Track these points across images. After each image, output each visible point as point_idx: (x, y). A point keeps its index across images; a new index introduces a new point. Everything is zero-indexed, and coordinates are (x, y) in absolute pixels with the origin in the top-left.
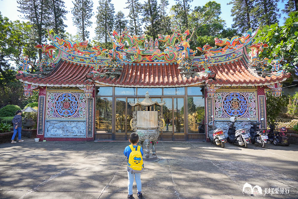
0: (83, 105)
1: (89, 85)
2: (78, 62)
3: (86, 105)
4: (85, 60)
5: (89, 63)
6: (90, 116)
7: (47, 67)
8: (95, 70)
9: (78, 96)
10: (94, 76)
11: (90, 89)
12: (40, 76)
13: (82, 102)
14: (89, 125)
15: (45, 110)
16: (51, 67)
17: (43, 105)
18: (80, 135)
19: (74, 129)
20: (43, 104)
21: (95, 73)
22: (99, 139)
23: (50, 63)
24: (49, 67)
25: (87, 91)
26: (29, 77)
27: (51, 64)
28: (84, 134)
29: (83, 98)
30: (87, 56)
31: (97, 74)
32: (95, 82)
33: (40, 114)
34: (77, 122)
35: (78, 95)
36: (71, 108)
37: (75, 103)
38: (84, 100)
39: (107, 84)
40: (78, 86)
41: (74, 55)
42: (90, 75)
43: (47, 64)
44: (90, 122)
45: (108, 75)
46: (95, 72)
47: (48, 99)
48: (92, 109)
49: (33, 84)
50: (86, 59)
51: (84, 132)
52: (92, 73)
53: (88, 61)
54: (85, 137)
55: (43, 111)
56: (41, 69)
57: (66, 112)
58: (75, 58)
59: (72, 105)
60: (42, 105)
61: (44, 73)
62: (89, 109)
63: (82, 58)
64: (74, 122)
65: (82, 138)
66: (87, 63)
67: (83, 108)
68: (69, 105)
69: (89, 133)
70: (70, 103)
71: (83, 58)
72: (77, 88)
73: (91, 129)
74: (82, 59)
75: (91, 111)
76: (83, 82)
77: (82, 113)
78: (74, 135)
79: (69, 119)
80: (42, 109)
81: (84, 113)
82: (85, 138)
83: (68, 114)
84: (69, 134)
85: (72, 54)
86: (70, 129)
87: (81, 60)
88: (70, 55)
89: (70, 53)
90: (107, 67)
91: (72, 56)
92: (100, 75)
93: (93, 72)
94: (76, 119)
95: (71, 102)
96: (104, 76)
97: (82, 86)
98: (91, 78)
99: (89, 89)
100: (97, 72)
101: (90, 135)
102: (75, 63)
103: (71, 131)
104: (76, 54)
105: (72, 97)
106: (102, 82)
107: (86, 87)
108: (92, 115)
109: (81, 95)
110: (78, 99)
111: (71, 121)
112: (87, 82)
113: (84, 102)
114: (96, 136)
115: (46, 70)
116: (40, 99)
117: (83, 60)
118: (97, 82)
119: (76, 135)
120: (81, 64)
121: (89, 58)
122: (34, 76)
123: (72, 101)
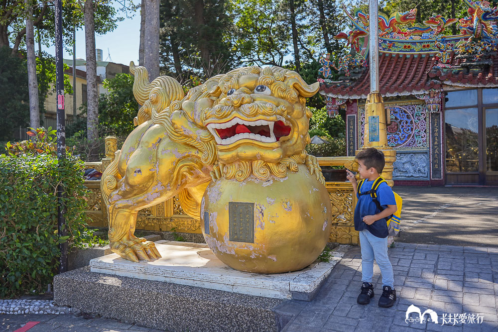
0: (422, 125)
1: (435, 89)
2: (401, 51)
3: (428, 125)
4: (413, 47)
5: (421, 51)
6: (436, 143)
7: (354, 68)
8: (442, 63)
9: (412, 111)
10: (443, 74)
11: (436, 97)
12: (348, 83)
13: (420, 120)
14: (434, 159)
15: (357, 137)
16: (361, 67)
17: (354, 129)
18: (418, 176)
19: (407, 166)
20: (354, 127)
21: (442, 68)
22: (453, 183)
23: (359, 61)
24: (357, 67)
25: (431, 101)
26: (333, 87)
27: (361, 62)
28: (425, 173)
29: (422, 114)
30: (417, 38)
31: (447, 70)
32: (445, 83)
33: (350, 143)
34: (411, 154)
35: (412, 109)
36: (400, 131)
37: (407, 123)
38: (422, 117)
39: (468, 85)
40: (415, 93)
41: (392, 40)
42: (435, 72)
43: (355, 63)
44: (437, 153)
45: (465, 69)
46: (443, 66)
47: (361, 119)
48: (439, 132)
49: (340, 97)
50: (414, 43)
51: (425, 171)
52: (438, 69)
53: (419, 47)
54: (428, 179)
55: (354, 138)
56: (347, 72)
57: (392, 139)
58: (394, 46)
59: (402, 126)
60: (351, 129)
61: (353, 78)
62: (433, 133)
63: (407, 43)
64: (407, 155)
65: (423, 181)
66: (417, 51)
67: (422, 130)
68: (396, 127)
69: (436, 171)
70: (399, 124)
71: (409, 43)
72: (412, 97)
73: (439, 165)
74: (408, 45)
75: (436, 134)
76: (424, 87)
77: (420, 140)
78: (407, 175)
79: (398, 150)
80: (353, 135)
81: (424, 139)
82: (428, 181)
83: (395, 142)
84: (399, 175)
85: (388, 38)
86: (401, 166)
87: (405, 47)
88: (385, 41)
89: (384, 38)
90: (463, 54)
91: (388, 42)
92: (452, 71)
93: (440, 66)
94: (409, 149)
95: (400, 122)
96: (459, 71)
97: (421, 92)
98: (436, 78)
99: (434, 97)
100: (446, 66)
101: (437, 175)
102: (394, 54)
103: (402, 169)
104: (397, 37)
105: (402, 112)
106: (457, 82)
107: (429, 94)
108: (439, 142)
109: (416, 108)
110: (412, 115)
111: (401, 154)
112: (431, 85)
113: (424, 121)
114: (448, 177)
115: (354, 73)
116: (348, 120)
117: (409, 47)
118: (448, 83)
119: (412, 176)
120: (405, 55)
121: (421, 40)
122: (338, 84)
123: (402, 119)
